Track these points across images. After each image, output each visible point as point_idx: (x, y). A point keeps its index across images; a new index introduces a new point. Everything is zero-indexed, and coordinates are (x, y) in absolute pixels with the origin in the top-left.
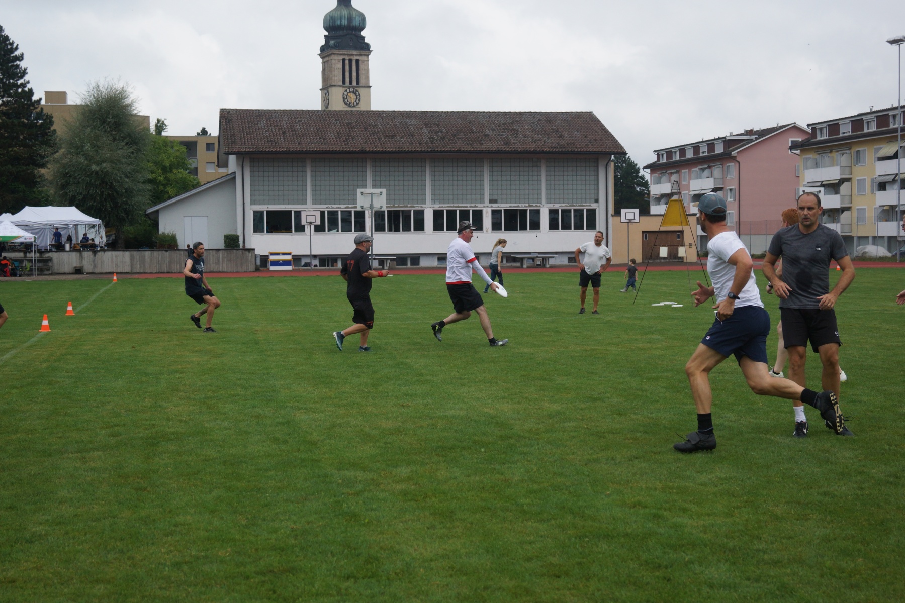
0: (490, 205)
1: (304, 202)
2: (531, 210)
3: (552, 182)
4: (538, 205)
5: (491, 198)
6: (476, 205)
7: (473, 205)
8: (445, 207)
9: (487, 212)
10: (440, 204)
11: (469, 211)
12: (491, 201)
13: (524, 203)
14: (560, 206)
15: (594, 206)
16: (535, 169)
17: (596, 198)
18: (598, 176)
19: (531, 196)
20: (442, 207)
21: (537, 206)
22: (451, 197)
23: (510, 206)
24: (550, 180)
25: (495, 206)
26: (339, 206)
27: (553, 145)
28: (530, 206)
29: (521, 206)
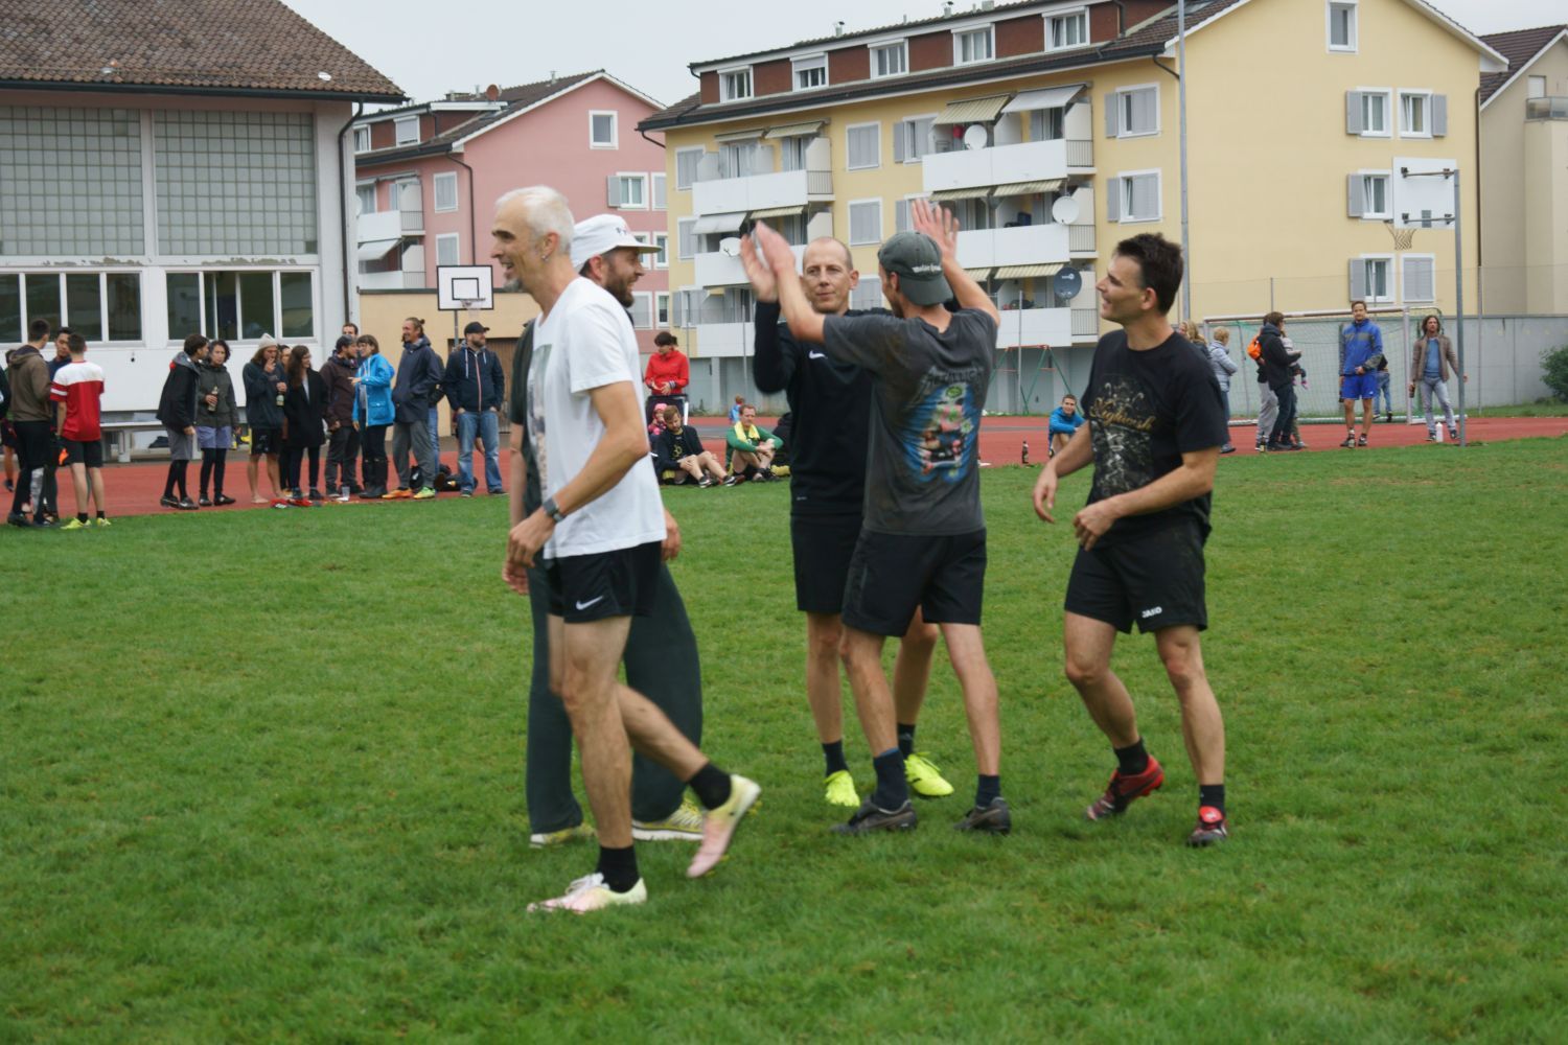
2: (110, 277)
3: (176, 188)
4: (135, 259)
13: (90, 254)
14: (205, 264)
15: (303, 262)
16: (121, 142)
17: (309, 237)
18: (313, 168)
19: (111, 232)
21: (130, 263)
23: (47, 265)
24: (168, 181)
27: (177, 67)
28: (109, 262)
29: (83, 264)
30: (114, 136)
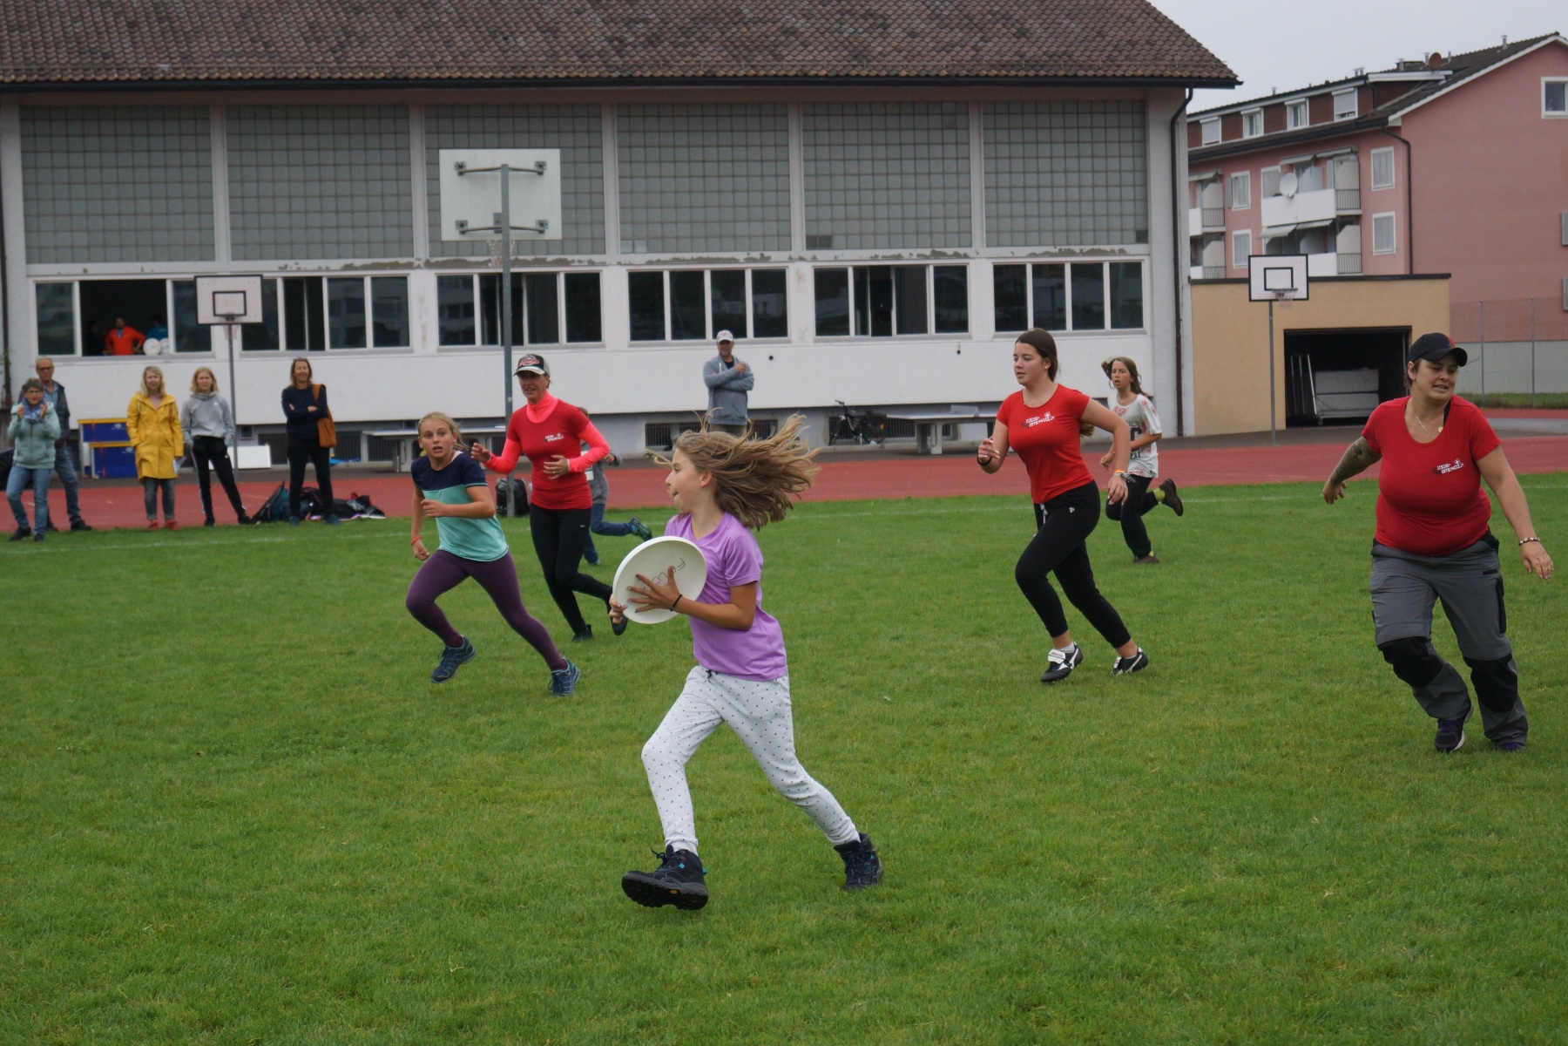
0: (809, 254)
1: (206, 251)
2: (938, 269)
3: (1004, 180)
4: (961, 251)
5: (814, 232)
6: (766, 254)
7: (756, 255)
8: (665, 263)
9: (800, 277)
10: (649, 251)
11: (741, 273)
12: (815, 242)
13: (918, 247)
14: (1033, 255)
15: (1134, 252)
16: (950, 135)
17: (1140, 227)
18: (1144, 156)
19: (939, 225)
20: (659, 262)
21: (956, 255)
22: (685, 230)
23: (875, 258)
24: (997, 173)
25: (828, 258)
26: (322, 263)
27: (1006, 58)
28: (936, 255)
29: (909, 256)
30: (942, 129)
